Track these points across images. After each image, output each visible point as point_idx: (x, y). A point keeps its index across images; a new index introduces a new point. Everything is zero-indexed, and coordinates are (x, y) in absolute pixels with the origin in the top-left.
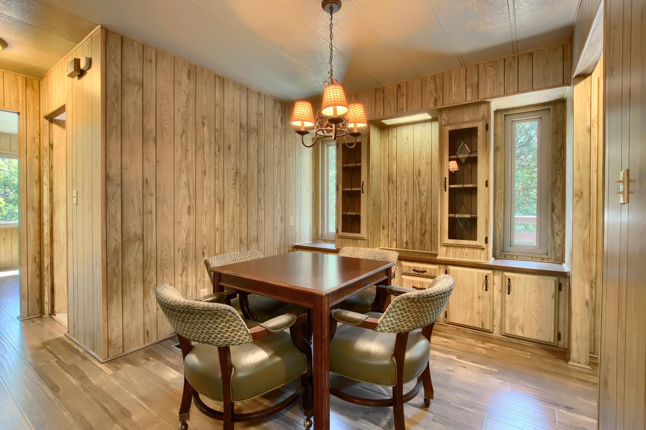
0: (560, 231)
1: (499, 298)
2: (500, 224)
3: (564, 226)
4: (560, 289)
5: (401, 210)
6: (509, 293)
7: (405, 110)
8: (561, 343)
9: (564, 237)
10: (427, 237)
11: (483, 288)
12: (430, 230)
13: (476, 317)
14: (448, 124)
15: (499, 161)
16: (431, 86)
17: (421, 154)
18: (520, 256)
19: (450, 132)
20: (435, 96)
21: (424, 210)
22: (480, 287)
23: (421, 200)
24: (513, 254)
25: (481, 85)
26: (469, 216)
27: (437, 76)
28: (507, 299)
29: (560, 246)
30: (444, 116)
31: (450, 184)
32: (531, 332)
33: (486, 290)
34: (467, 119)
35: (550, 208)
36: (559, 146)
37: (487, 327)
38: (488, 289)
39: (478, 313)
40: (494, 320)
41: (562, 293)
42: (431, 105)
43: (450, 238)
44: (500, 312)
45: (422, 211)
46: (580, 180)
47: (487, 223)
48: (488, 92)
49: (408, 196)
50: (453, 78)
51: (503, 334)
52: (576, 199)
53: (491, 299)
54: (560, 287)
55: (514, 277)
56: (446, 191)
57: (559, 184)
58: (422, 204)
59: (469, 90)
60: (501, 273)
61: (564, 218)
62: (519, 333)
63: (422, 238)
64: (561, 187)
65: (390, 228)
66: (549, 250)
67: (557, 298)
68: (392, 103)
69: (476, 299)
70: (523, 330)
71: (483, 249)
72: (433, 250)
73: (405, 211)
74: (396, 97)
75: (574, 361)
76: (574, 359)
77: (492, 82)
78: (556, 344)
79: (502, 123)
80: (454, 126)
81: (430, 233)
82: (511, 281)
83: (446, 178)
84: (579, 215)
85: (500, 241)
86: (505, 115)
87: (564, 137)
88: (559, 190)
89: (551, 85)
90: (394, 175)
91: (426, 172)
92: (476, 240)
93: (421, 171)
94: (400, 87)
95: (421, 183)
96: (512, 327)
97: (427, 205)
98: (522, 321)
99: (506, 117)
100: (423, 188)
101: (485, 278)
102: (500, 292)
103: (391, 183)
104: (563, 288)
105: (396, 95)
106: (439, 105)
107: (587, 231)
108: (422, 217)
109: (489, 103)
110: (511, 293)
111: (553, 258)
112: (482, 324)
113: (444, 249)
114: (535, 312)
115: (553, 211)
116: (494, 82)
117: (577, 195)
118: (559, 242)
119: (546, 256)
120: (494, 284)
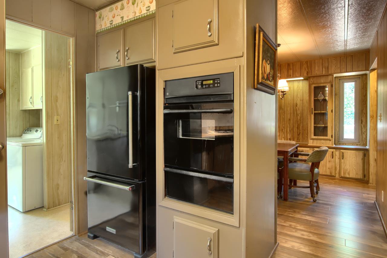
0: (365, 132)
1: (339, 161)
2: (337, 129)
3: (367, 130)
4: (365, 156)
5: (287, 123)
6: (343, 159)
7: (292, 76)
8: (365, 179)
9: (367, 134)
10: (301, 136)
11: (331, 157)
12: (302, 132)
13: (328, 170)
14: (313, 84)
15: (337, 100)
16: (305, 66)
17: (297, 96)
18: (347, 143)
19: (314, 87)
20: (307, 71)
21: (299, 123)
22: (330, 157)
23: (297, 118)
24: (344, 143)
25: (330, 68)
26: (324, 126)
27: (308, 62)
28: (342, 162)
29: (365, 138)
30: (311, 80)
31: (314, 111)
32: (353, 175)
33: (333, 158)
34: (322, 82)
35: (360, 122)
36: (364, 94)
37: (333, 174)
38: (334, 158)
39: (329, 168)
40: (336, 171)
41: (366, 158)
42: (305, 75)
43: (315, 135)
44: (339, 167)
45: (298, 123)
46: (373, 111)
47: (332, 128)
48: (333, 71)
49: (290, 116)
50: (316, 63)
51: (340, 177)
52: (371, 118)
53: (335, 162)
54: (364, 155)
55: (345, 152)
56: (312, 114)
57: (364, 111)
58: (298, 120)
59: (324, 69)
60: (339, 150)
61: (367, 126)
62: (348, 176)
63: (298, 136)
64: (365, 113)
65: (281, 132)
66: (360, 140)
67: (363, 159)
68: (285, 72)
69: (328, 162)
70: (349, 174)
71: (330, 140)
72: (304, 141)
73: (289, 123)
74: (287, 70)
75: (371, 184)
76: (371, 183)
77: (334, 67)
78: (363, 179)
79: (338, 83)
80: (316, 85)
81: (302, 134)
82: (344, 154)
83: (312, 108)
84: (372, 125)
85: (337, 137)
86: (339, 79)
87: (366, 91)
88: (364, 114)
89: (360, 70)
90: (283, 106)
91: (300, 104)
92: (327, 136)
93: (298, 104)
94: (289, 65)
95: (297, 110)
96: (344, 173)
97: (300, 121)
98: (349, 171)
99: (340, 80)
100: (299, 112)
101: (332, 153)
102: (339, 158)
103: (281, 110)
104: (366, 155)
105: (287, 68)
106: (309, 75)
107: (375, 131)
108: (298, 126)
109: (333, 75)
110: (344, 159)
111: (362, 144)
112: (331, 173)
113: (312, 141)
114: (355, 166)
115: (362, 123)
116: (335, 66)
117: (371, 117)
118: (364, 137)
119: (359, 143)
120: (336, 155)
